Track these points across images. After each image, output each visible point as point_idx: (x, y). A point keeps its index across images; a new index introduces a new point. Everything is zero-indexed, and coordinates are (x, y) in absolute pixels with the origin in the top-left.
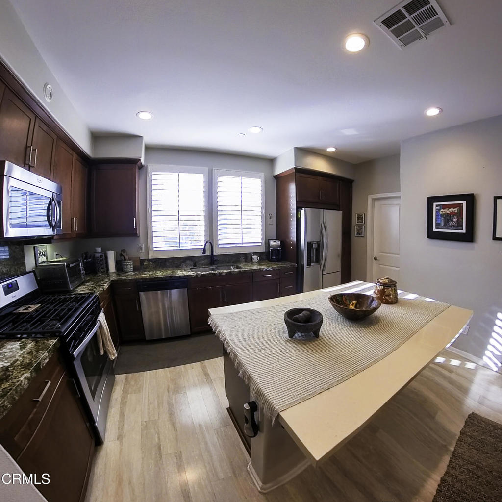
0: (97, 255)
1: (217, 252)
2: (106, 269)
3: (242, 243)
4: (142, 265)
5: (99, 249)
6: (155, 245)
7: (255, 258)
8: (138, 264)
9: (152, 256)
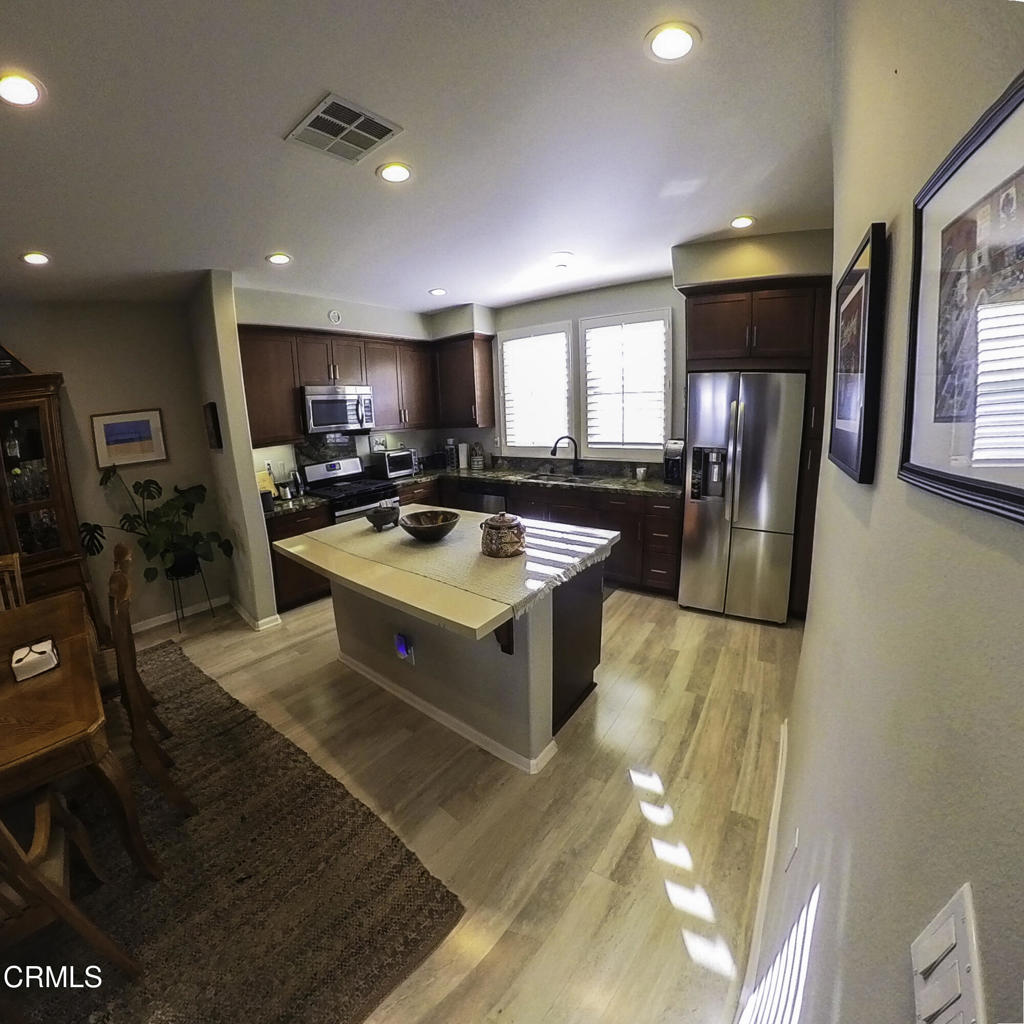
0: (447, 447)
1: (585, 455)
2: (455, 464)
3: (623, 444)
4: (493, 463)
5: (451, 441)
6: (509, 439)
7: (641, 471)
8: (489, 462)
9: (505, 453)
